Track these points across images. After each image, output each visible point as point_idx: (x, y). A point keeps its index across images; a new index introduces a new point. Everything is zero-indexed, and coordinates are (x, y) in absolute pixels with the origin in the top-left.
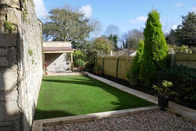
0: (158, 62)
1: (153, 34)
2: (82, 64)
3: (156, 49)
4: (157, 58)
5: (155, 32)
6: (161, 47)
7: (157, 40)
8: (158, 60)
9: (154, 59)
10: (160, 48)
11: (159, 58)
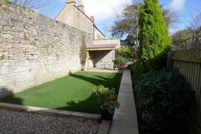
0: (147, 61)
1: (144, 24)
2: (121, 62)
3: (146, 44)
4: (146, 56)
5: (146, 22)
6: (154, 42)
7: (148, 32)
8: (147, 59)
9: (142, 58)
10: (151, 42)
11: (149, 56)
